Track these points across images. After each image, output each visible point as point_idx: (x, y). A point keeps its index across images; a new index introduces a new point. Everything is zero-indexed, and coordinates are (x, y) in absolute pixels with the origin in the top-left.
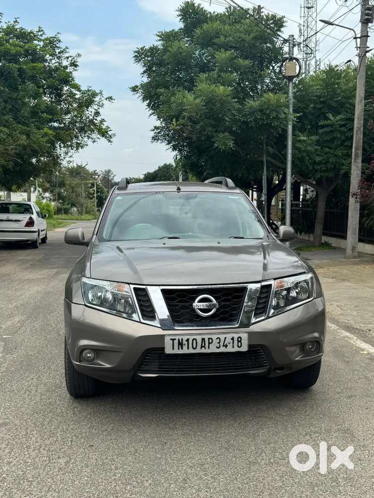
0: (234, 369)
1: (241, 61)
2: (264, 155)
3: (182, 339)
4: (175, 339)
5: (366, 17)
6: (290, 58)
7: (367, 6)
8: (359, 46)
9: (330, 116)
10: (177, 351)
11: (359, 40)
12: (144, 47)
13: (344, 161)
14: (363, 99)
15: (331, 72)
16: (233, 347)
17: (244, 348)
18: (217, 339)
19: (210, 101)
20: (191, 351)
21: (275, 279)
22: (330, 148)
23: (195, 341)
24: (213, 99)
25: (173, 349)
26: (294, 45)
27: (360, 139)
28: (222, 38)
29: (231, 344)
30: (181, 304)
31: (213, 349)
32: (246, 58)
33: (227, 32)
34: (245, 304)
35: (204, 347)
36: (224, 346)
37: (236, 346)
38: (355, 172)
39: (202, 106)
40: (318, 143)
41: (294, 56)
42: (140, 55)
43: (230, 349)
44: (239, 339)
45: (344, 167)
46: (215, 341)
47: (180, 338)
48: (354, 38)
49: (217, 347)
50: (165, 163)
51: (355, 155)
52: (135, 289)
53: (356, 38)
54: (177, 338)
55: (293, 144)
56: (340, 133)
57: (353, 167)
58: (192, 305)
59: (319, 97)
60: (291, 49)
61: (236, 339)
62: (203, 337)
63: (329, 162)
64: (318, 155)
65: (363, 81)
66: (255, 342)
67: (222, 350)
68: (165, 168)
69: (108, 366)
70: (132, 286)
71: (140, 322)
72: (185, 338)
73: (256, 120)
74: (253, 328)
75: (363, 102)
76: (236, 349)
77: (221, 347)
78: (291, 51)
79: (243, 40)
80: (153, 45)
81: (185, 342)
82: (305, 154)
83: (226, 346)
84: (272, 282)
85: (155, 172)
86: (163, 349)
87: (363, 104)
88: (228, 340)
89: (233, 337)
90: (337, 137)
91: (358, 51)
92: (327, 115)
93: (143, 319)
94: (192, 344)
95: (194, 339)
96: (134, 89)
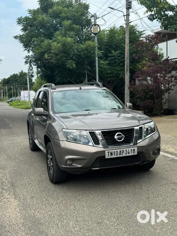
0: (130, 163)
1: (75, 25)
2: (86, 70)
3: (112, 152)
4: (109, 152)
5: (129, 6)
6: (95, 24)
7: (128, 1)
8: (126, 20)
9: (113, 52)
10: (110, 157)
11: (125, 17)
12: (22, 17)
13: (120, 73)
14: (129, 44)
15: (112, 31)
16: (132, 153)
17: (136, 153)
18: (125, 150)
19: (64, 45)
20: (116, 156)
21: (143, 124)
22: (114, 66)
23: (117, 152)
24: (66, 44)
25: (109, 156)
26: (97, 18)
27: (128, 63)
28: (64, 14)
29: (131, 152)
30: (109, 137)
31: (124, 155)
32: (77, 24)
33: (66, 11)
34: (134, 135)
35: (121, 154)
36: (128, 153)
37: (133, 153)
38: (127, 78)
39: (61, 47)
40: (108, 64)
41: (97, 24)
42: (20, 21)
43: (130, 154)
44: (134, 150)
45: (121, 75)
46: (125, 151)
47: (111, 151)
48: (123, 16)
49: (126, 154)
50: (14, 73)
51: (126, 70)
52: (89, 132)
53: (124, 16)
54: (110, 151)
55: (98, 65)
56: (118, 60)
57: (126, 75)
58: (114, 137)
59: (108, 43)
60: (95, 20)
61: (132, 150)
62: (120, 150)
63: (113, 73)
64: (109, 70)
65: (128, 36)
66: (140, 151)
67: (128, 155)
68: (14, 76)
69: (80, 166)
70: (88, 131)
71: (94, 146)
72: (113, 151)
73: (84, 54)
74: (138, 145)
75: (129, 45)
76: (133, 154)
77: (127, 154)
78: (95, 21)
79: (74, 16)
80: (26, 16)
81: (113, 153)
82: (103, 70)
83: (129, 153)
84: (142, 126)
85: (9, 78)
86: (105, 156)
87: (129, 46)
88: (130, 151)
89: (132, 149)
90: (117, 62)
91: (125, 22)
92: (112, 51)
93: (95, 145)
94: (116, 154)
95: (117, 151)
96: (16, 37)
